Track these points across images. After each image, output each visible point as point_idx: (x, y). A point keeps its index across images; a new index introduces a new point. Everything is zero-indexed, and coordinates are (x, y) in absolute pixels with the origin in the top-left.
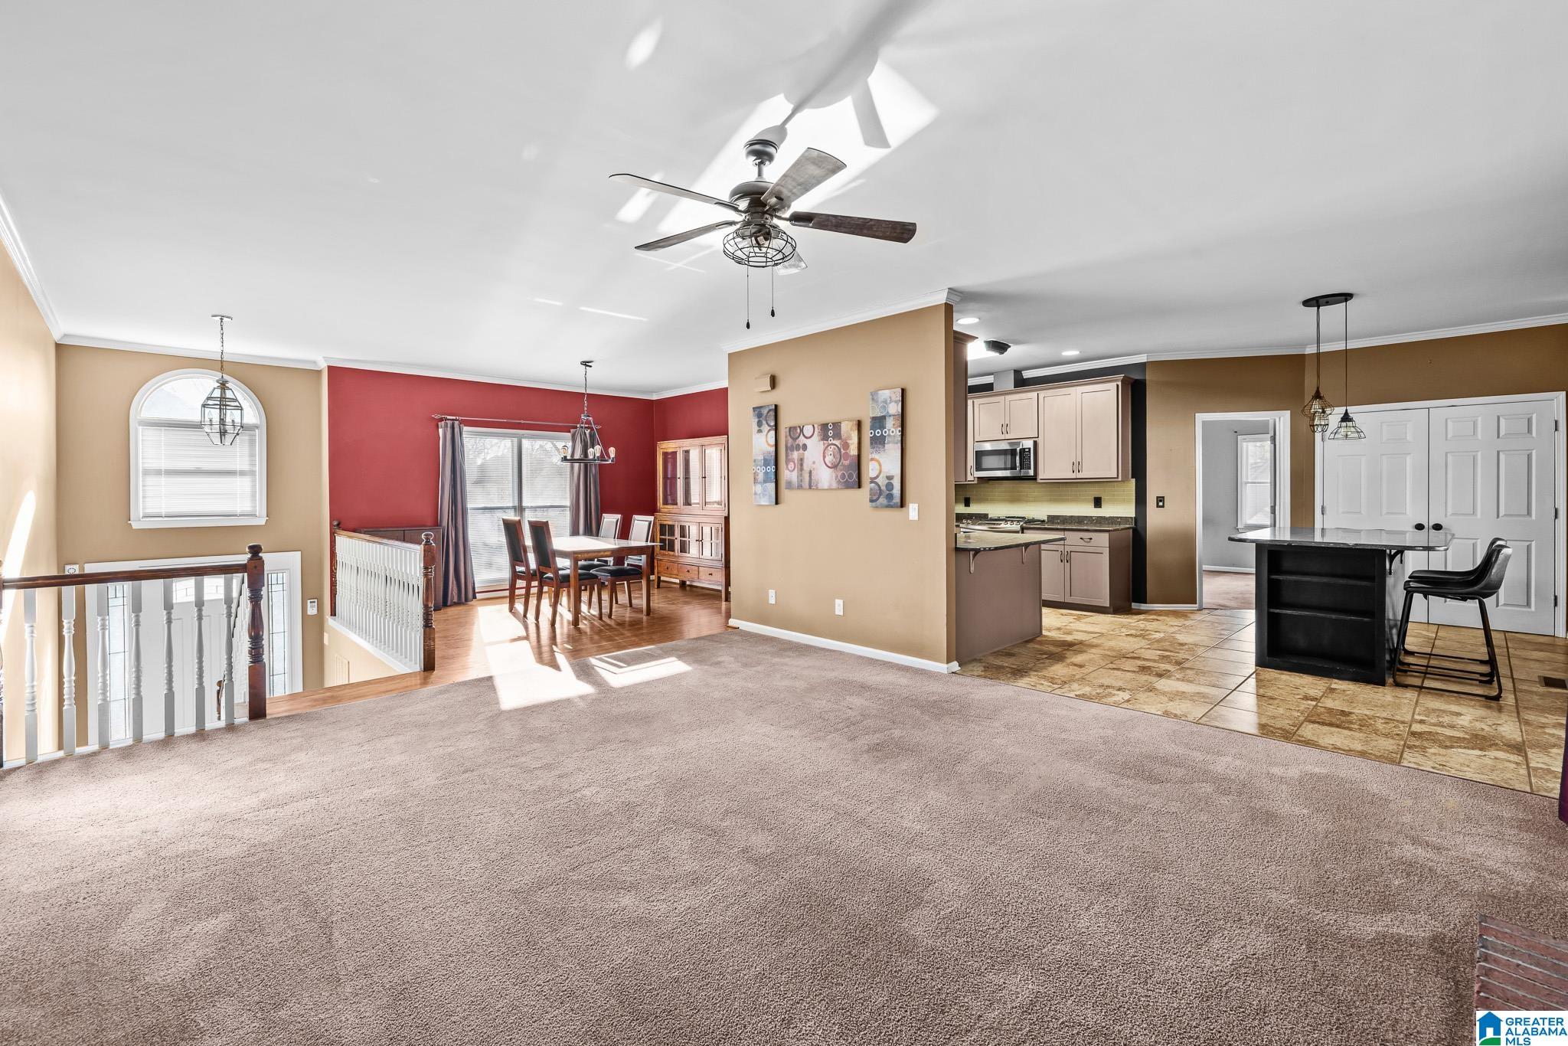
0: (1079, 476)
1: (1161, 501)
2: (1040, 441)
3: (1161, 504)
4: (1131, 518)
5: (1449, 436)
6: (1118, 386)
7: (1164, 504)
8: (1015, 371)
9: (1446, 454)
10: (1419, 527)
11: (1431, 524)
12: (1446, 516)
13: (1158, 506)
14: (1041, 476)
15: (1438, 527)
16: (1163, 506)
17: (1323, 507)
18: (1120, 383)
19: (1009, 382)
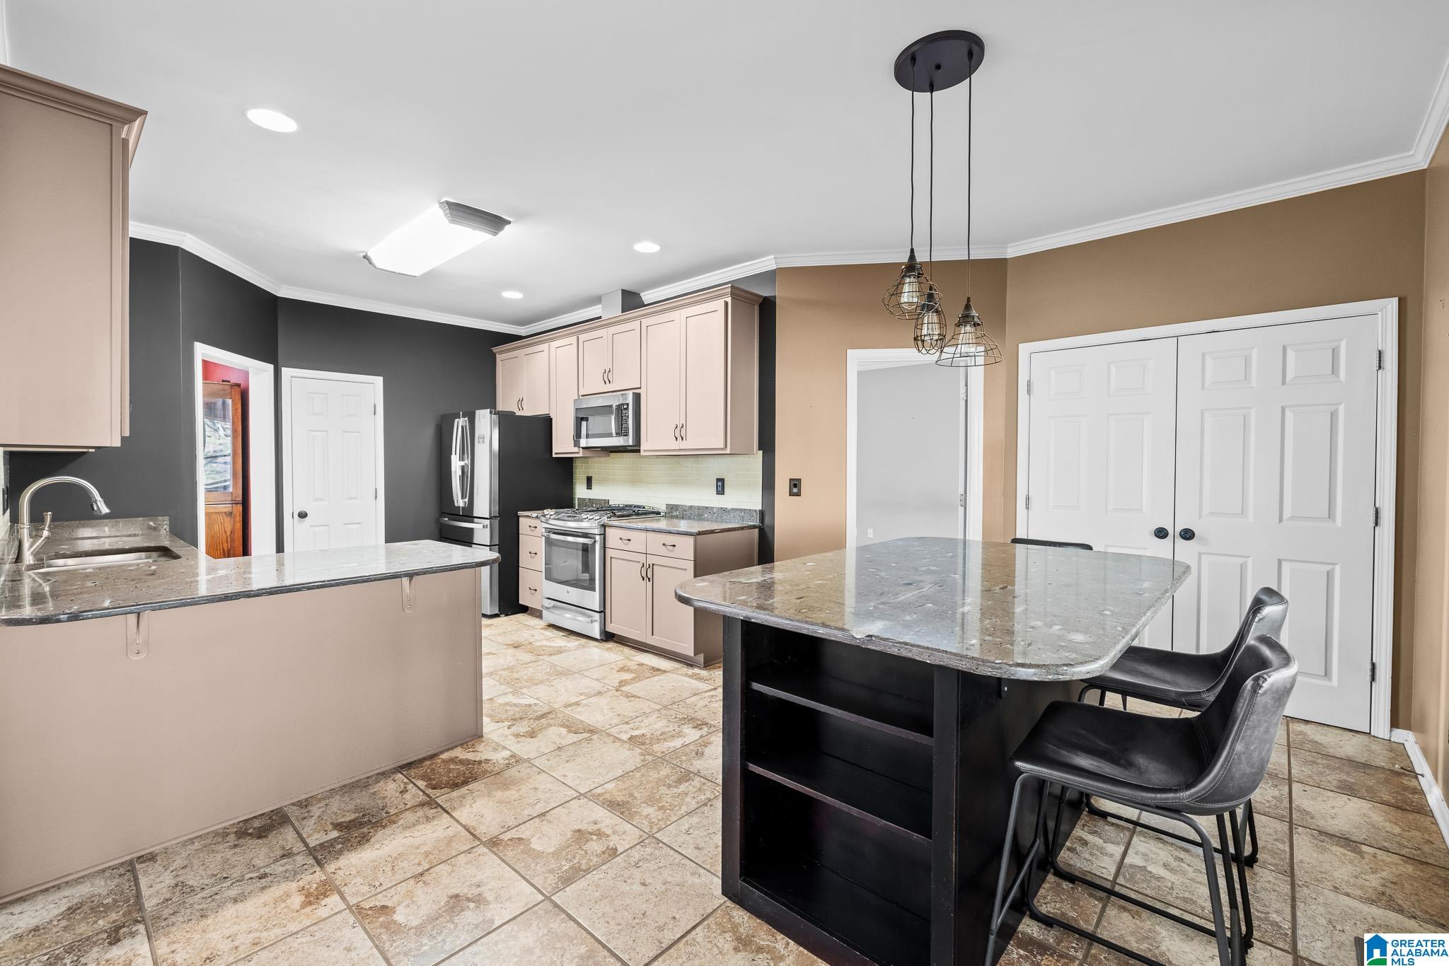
0: (684, 445)
1: (795, 486)
2: (642, 392)
3: (795, 490)
4: (755, 511)
5: (1207, 383)
6: (726, 303)
7: (800, 490)
8: (623, 291)
9: (1203, 412)
10: (1161, 533)
11: (1179, 529)
12: (1200, 517)
13: (791, 494)
14: (644, 446)
15: (1188, 535)
16: (798, 494)
17: (1028, 498)
18: (729, 300)
19: (613, 308)
